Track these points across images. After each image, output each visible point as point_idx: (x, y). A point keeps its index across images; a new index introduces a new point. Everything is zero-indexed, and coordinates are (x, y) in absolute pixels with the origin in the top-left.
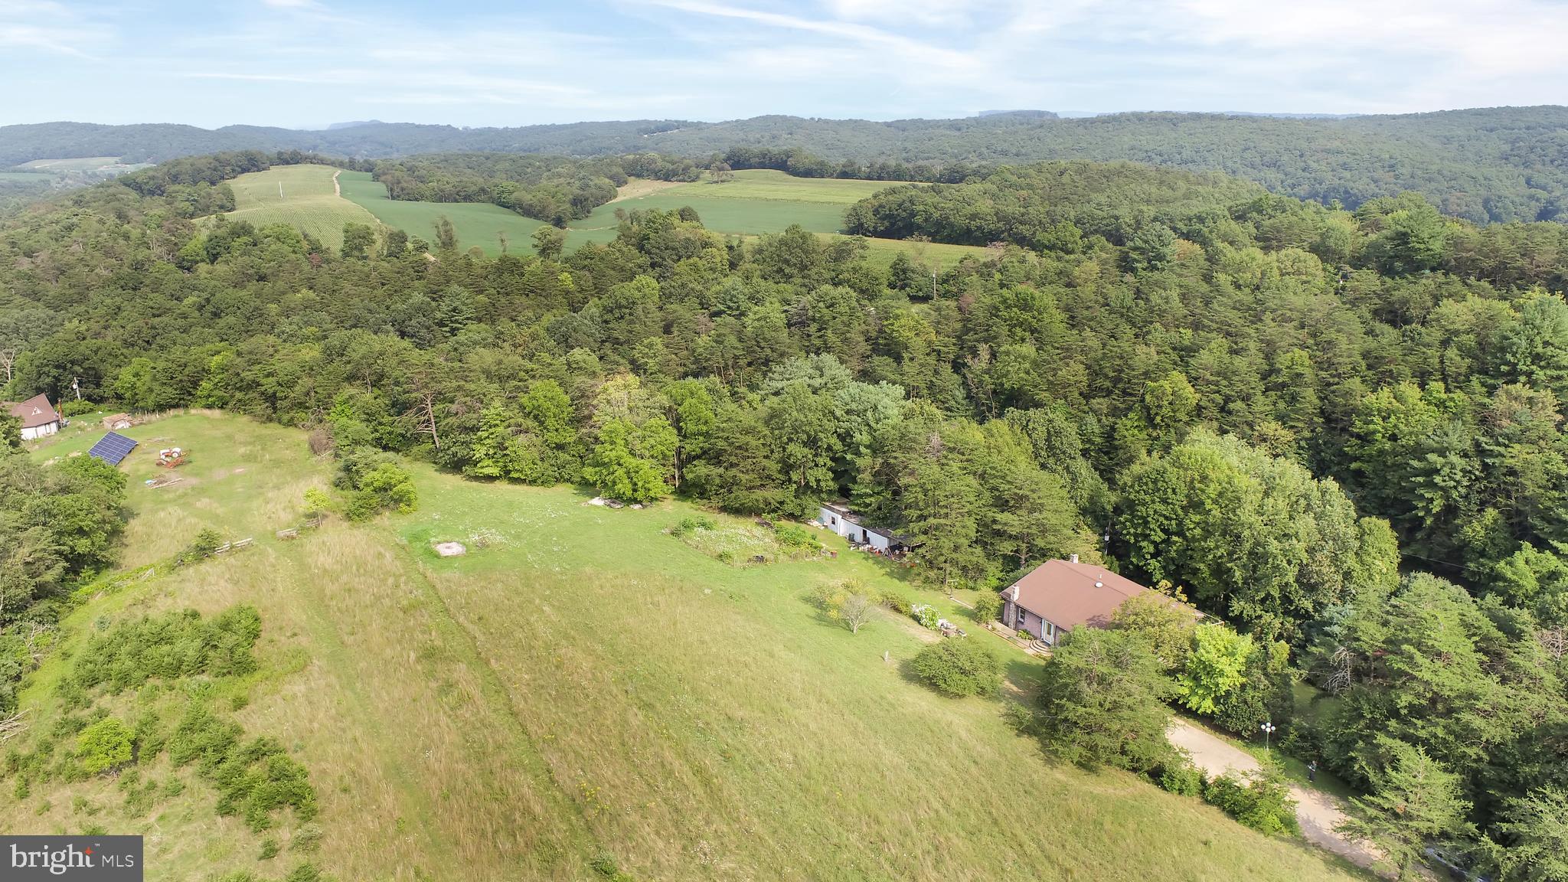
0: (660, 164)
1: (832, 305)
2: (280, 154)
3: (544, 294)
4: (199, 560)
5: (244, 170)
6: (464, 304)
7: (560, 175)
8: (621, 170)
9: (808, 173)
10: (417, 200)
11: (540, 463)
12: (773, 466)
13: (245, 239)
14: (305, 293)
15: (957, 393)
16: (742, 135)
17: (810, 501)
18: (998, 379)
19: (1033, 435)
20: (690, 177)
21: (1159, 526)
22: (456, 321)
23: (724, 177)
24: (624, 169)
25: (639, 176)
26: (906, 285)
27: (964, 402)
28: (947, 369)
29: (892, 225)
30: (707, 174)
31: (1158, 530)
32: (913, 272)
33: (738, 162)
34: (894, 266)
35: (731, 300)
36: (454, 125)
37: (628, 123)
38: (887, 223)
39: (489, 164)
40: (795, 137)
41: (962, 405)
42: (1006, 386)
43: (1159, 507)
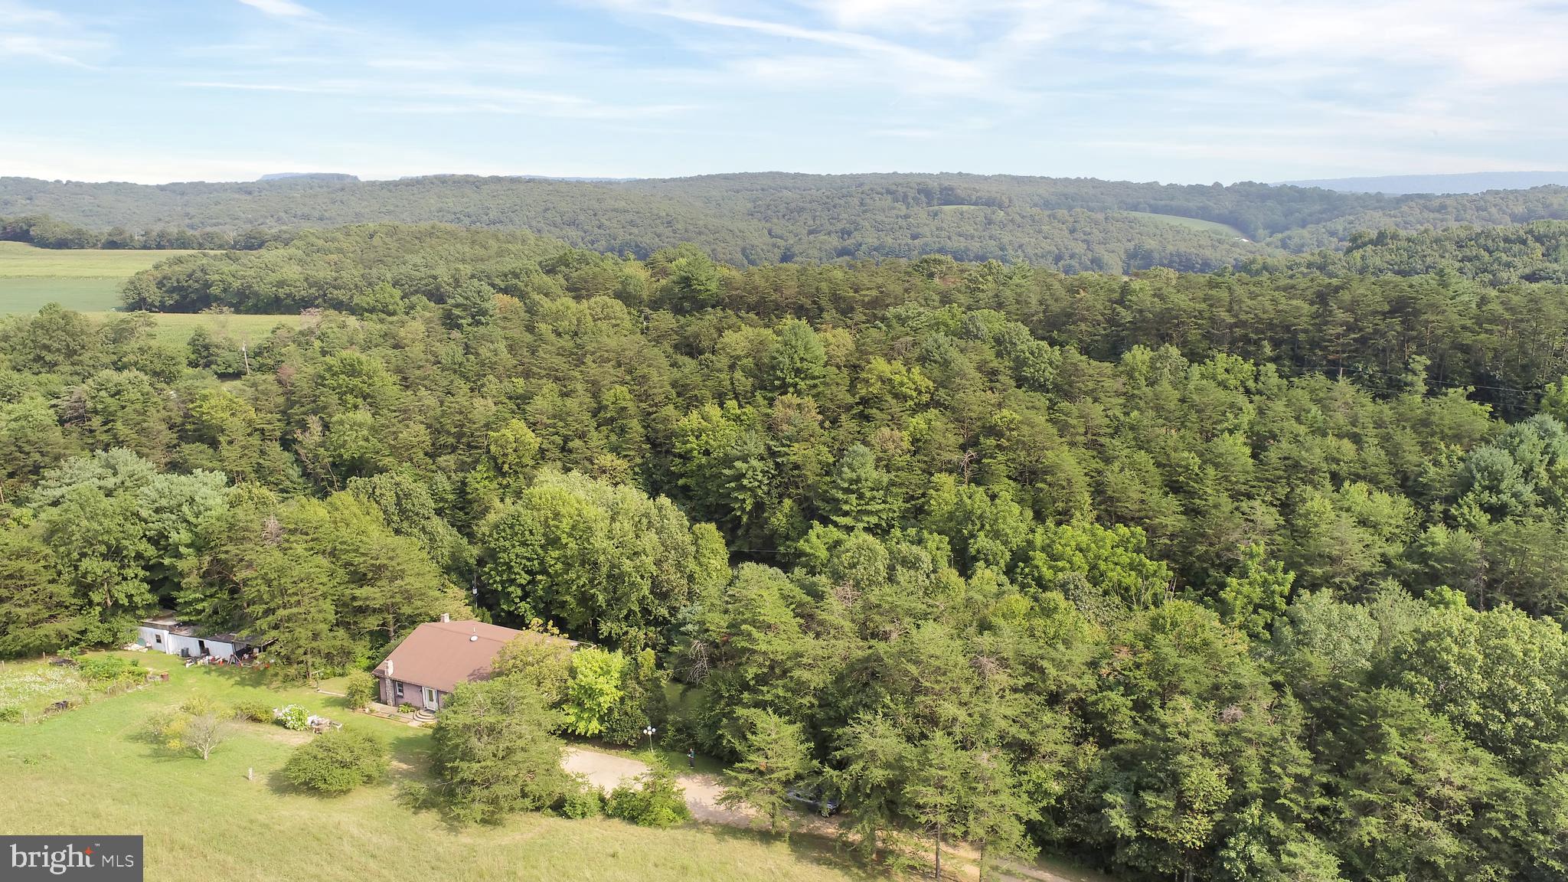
1: (118, 393)
12: (63, 591)
15: (291, 471)
18: (335, 450)
19: (382, 502)
21: (523, 569)
26: (211, 362)
27: (300, 480)
28: (275, 448)
29: (184, 297)
31: (523, 573)
32: (217, 347)
34: (193, 343)
38: (176, 297)
41: (299, 484)
42: (345, 457)
43: (520, 550)
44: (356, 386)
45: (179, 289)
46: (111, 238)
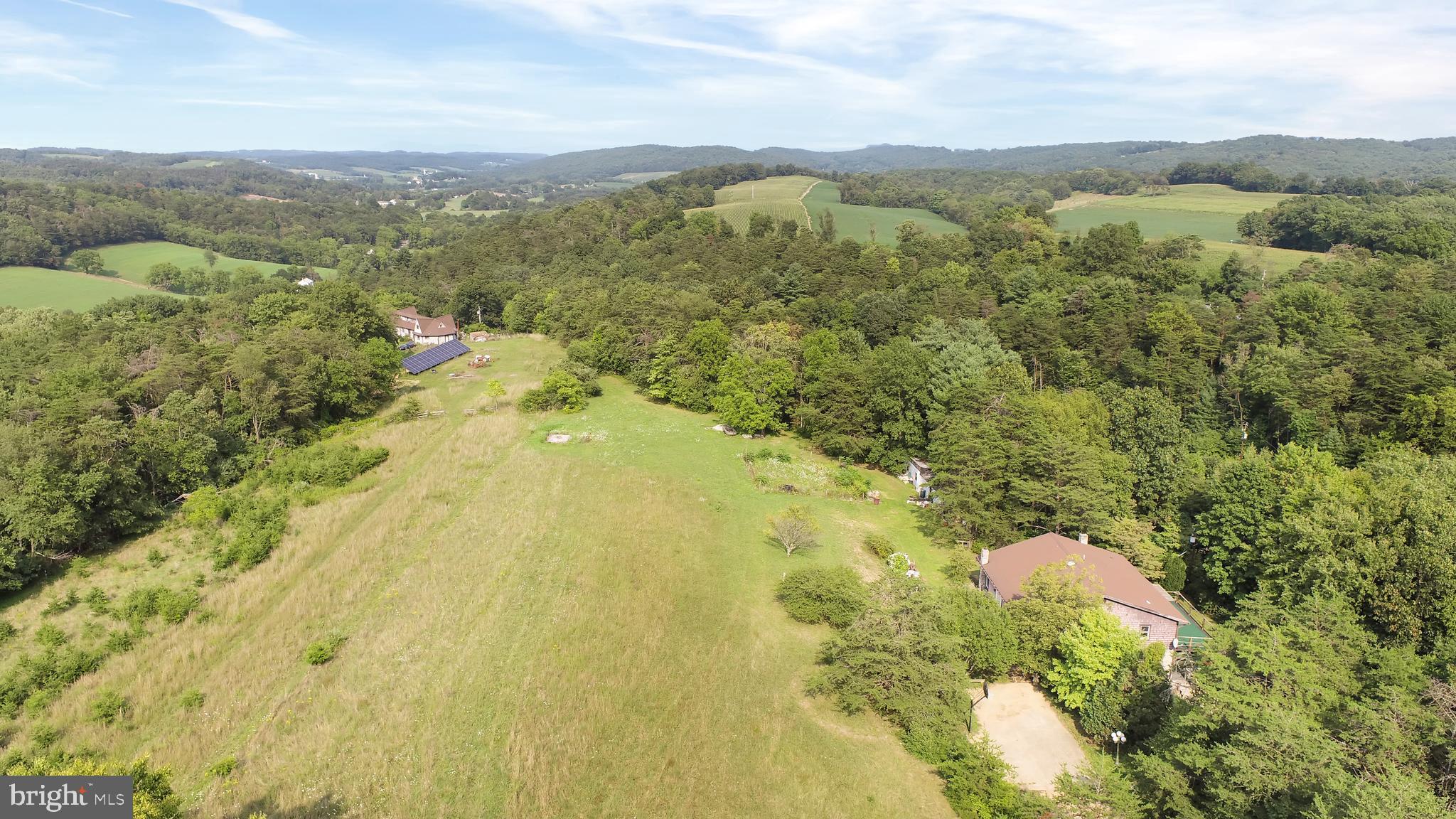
0: (1105, 177)
1: (1107, 296)
2: (778, 167)
3: (871, 275)
4: (406, 420)
5: (746, 179)
6: (800, 280)
7: (1009, 188)
8: (1067, 184)
9: (1252, 187)
10: (862, 204)
11: (695, 391)
12: (863, 414)
13: (675, 222)
14: (691, 264)
15: (1205, 394)
16: (1225, 155)
17: (897, 454)
18: (1248, 381)
19: (1115, 412)
20: (1127, 190)
21: (1235, 530)
22: (790, 294)
23: (1160, 190)
24: (1070, 182)
25: (1083, 190)
26: (1233, 288)
27: (1211, 404)
28: (1200, 366)
29: (1290, 234)
30: (1143, 189)
31: (1233, 534)
32: (1244, 274)
33: (1184, 176)
35: (1021, 288)
36: (948, 147)
37: (1110, 144)
38: (1282, 233)
39: (953, 178)
40: (1285, 156)
41: (1209, 407)
42: (1253, 389)
43: (1238, 509)
44: (1304, 320)
45: (1287, 225)
46: (1293, 183)
